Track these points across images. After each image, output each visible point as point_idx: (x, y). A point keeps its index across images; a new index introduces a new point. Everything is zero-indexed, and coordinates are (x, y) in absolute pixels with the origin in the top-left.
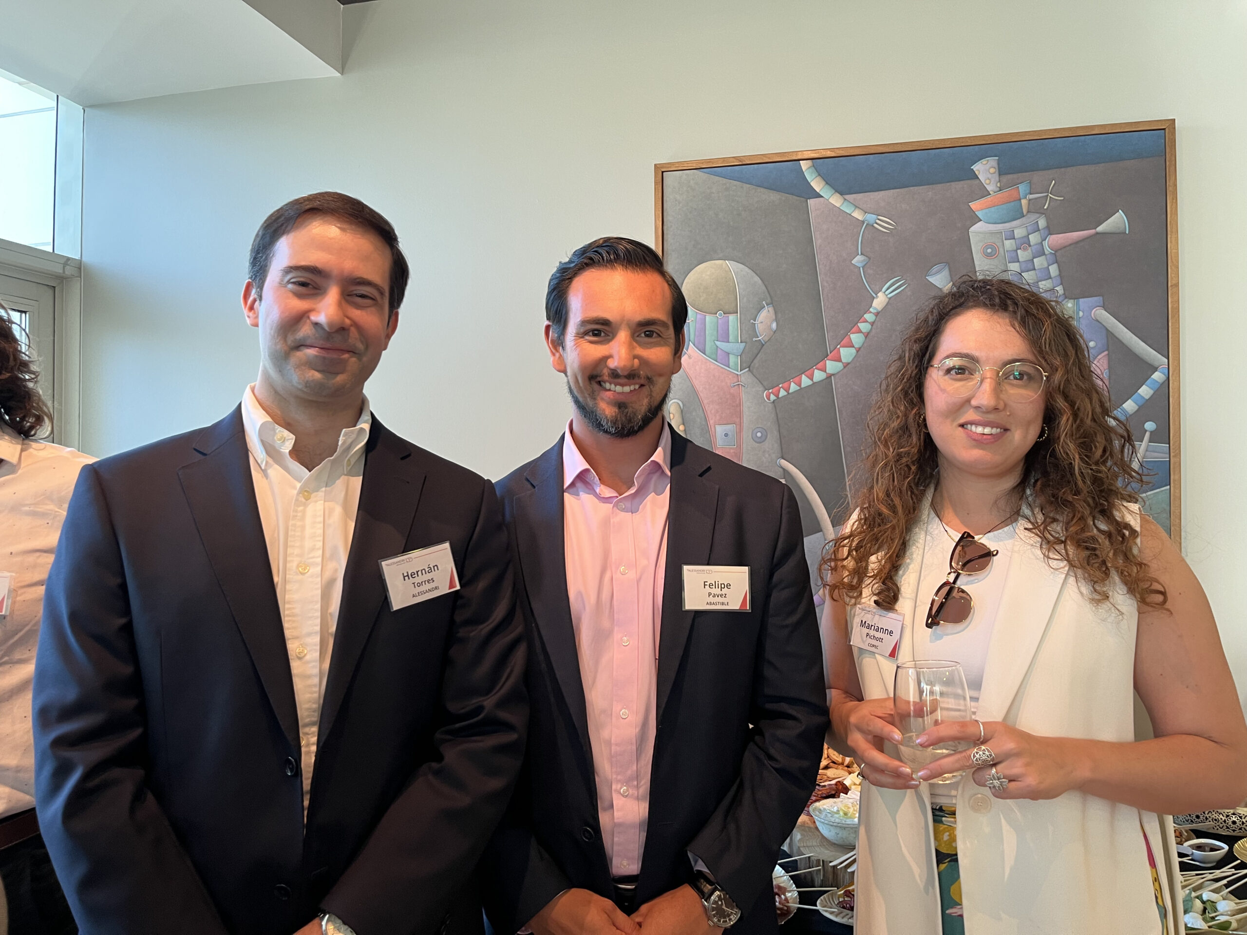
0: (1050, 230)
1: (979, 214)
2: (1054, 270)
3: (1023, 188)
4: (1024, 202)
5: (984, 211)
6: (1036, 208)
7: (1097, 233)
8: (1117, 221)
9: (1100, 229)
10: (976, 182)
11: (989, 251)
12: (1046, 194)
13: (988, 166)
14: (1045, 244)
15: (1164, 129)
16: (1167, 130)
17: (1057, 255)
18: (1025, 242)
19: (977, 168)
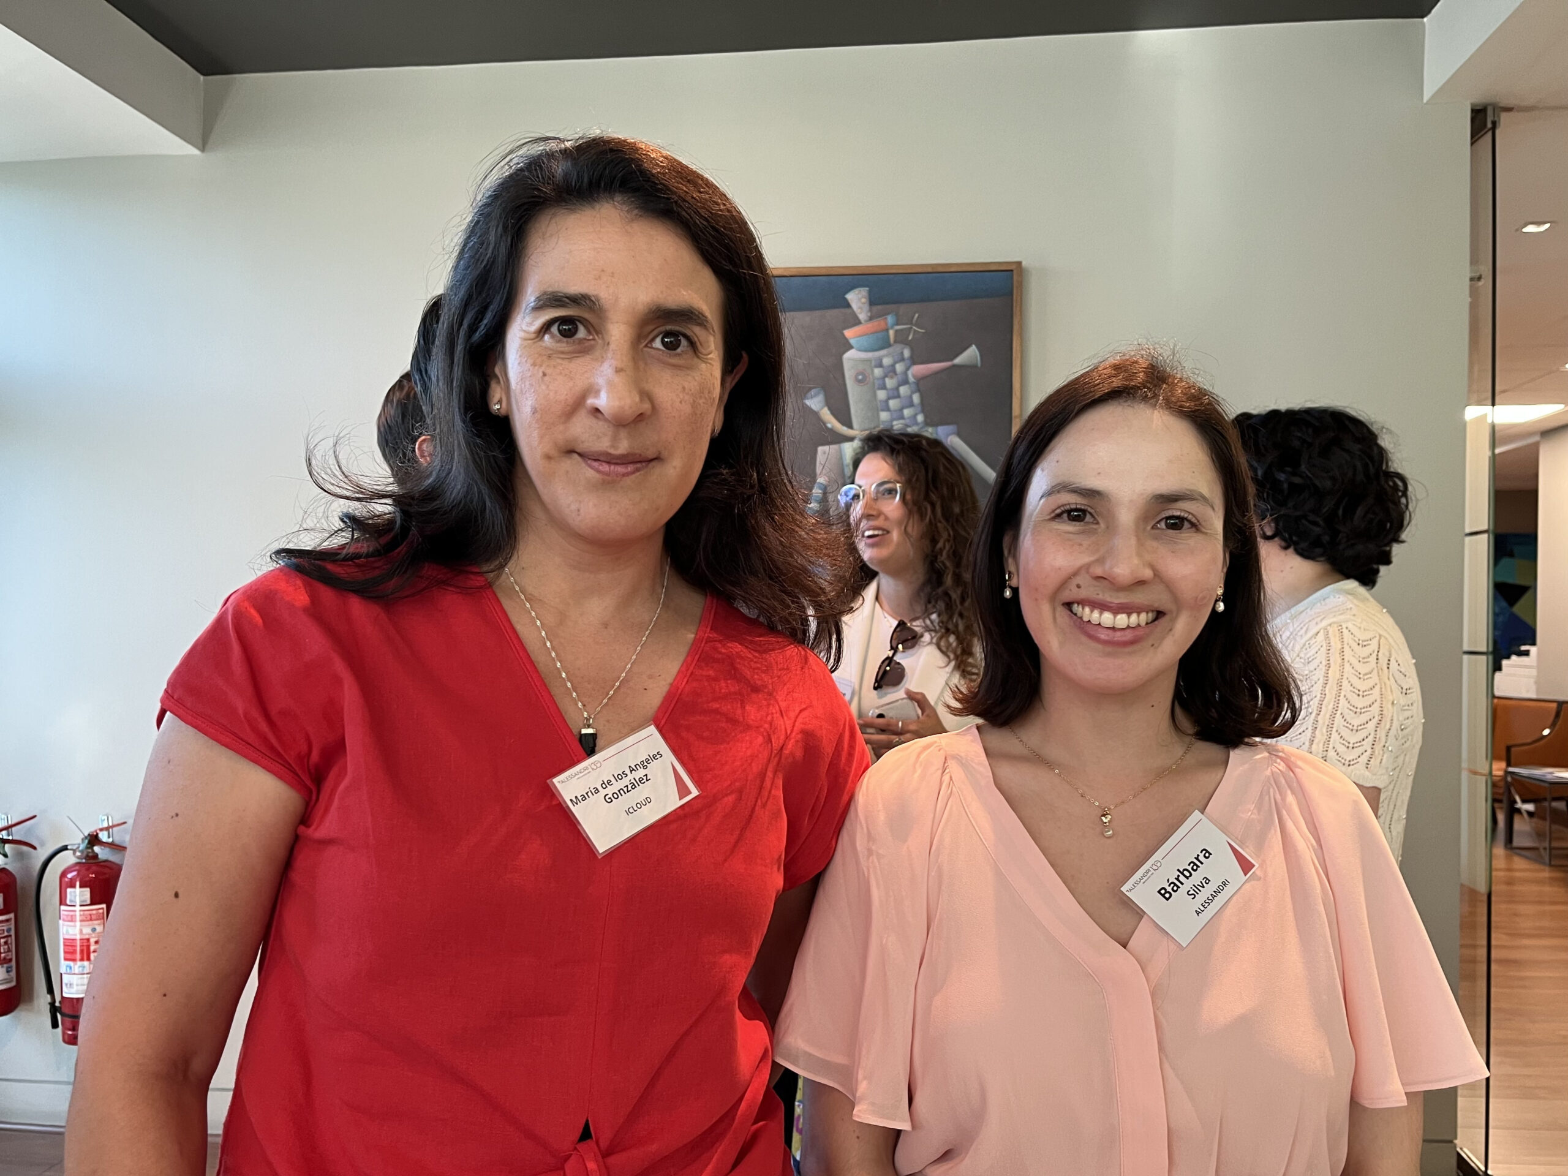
0: (914, 361)
1: (852, 342)
2: (916, 398)
3: (890, 319)
4: (891, 333)
5: (856, 339)
6: (901, 338)
7: (954, 366)
8: (970, 355)
9: (958, 361)
10: (847, 311)
11: (860, 377)
12: (909, 326)
13: (860, 296)
14: (910, 373)
15: (1012, 271)
16: (1015, 272)
17: (921, 385)
18: (891, 371)
19: (851, 297)
